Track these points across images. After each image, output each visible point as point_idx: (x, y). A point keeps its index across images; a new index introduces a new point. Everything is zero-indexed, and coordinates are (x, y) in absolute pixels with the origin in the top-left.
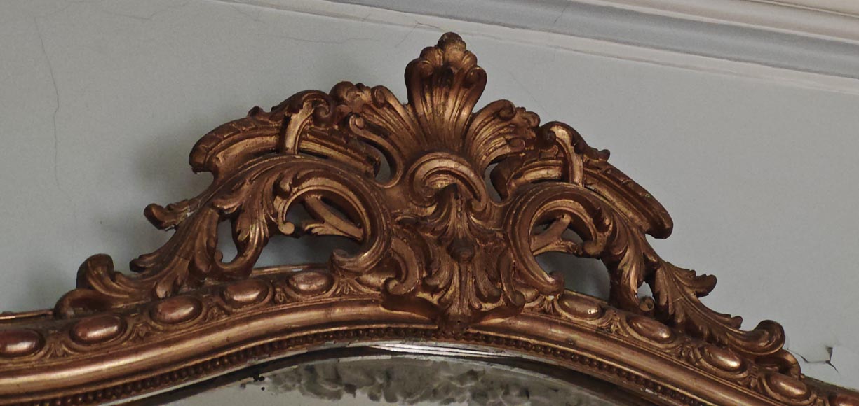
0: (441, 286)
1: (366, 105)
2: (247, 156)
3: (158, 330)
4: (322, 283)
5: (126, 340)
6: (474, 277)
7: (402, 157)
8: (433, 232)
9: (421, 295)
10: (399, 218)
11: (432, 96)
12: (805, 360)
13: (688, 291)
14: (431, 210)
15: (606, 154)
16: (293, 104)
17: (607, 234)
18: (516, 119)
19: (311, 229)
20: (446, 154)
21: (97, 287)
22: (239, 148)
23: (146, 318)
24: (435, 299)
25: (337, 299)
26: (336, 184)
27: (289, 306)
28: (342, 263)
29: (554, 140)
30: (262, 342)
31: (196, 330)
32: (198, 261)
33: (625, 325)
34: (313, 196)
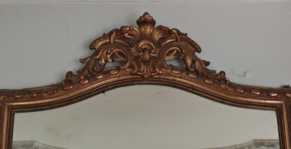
0: (142, 71)
1: (128, 30)
2: (102, 45)
3: (81, 86)
4: (117, 72)
5: (75, 89)
6: (149, 69)
7: (137, 41)
8: (141, 59)
9: (138, 73)
10: (135, 56)
11: (144, 26)
12: (238, 76)
13: (203, 65)
14: (141, 54)
15: (186, 34)
16: (111, 33)
17: (184, 54)
18: (164, 29)
19: (116, 60)
20: (146, 40)
21: (69, 79)
22: (100, 44)
23: (78, 84)
24: (141, 74)
25: (120, 75)
26: (120, 50)
27: (109, 78)
28: (121, 68)
29: (173, 33)
30: (103, 86)
31: (89, 85)
32: (90, 70)
33: (186, 75)
34: (116, 53)
